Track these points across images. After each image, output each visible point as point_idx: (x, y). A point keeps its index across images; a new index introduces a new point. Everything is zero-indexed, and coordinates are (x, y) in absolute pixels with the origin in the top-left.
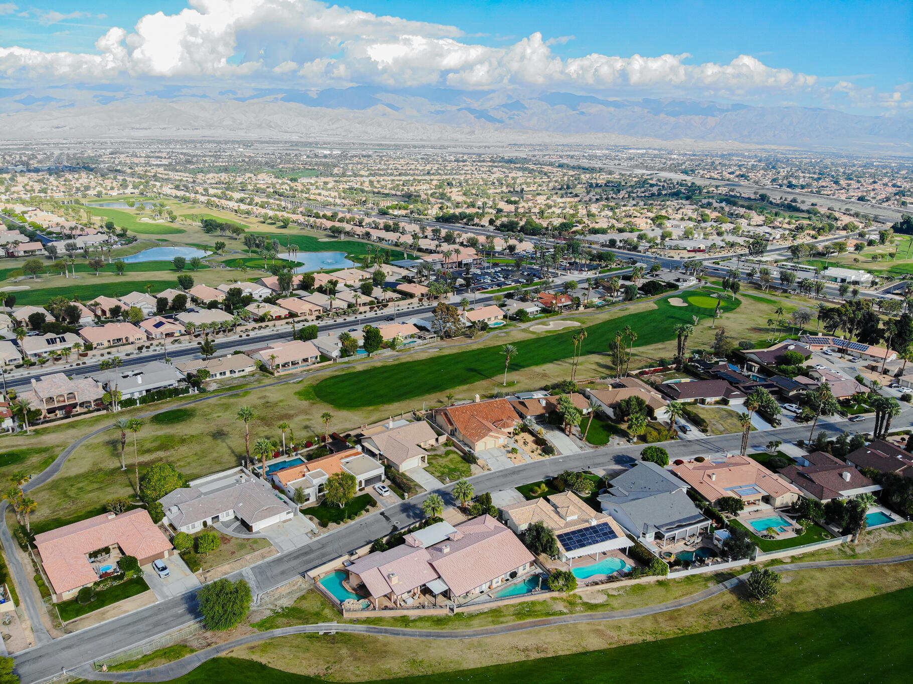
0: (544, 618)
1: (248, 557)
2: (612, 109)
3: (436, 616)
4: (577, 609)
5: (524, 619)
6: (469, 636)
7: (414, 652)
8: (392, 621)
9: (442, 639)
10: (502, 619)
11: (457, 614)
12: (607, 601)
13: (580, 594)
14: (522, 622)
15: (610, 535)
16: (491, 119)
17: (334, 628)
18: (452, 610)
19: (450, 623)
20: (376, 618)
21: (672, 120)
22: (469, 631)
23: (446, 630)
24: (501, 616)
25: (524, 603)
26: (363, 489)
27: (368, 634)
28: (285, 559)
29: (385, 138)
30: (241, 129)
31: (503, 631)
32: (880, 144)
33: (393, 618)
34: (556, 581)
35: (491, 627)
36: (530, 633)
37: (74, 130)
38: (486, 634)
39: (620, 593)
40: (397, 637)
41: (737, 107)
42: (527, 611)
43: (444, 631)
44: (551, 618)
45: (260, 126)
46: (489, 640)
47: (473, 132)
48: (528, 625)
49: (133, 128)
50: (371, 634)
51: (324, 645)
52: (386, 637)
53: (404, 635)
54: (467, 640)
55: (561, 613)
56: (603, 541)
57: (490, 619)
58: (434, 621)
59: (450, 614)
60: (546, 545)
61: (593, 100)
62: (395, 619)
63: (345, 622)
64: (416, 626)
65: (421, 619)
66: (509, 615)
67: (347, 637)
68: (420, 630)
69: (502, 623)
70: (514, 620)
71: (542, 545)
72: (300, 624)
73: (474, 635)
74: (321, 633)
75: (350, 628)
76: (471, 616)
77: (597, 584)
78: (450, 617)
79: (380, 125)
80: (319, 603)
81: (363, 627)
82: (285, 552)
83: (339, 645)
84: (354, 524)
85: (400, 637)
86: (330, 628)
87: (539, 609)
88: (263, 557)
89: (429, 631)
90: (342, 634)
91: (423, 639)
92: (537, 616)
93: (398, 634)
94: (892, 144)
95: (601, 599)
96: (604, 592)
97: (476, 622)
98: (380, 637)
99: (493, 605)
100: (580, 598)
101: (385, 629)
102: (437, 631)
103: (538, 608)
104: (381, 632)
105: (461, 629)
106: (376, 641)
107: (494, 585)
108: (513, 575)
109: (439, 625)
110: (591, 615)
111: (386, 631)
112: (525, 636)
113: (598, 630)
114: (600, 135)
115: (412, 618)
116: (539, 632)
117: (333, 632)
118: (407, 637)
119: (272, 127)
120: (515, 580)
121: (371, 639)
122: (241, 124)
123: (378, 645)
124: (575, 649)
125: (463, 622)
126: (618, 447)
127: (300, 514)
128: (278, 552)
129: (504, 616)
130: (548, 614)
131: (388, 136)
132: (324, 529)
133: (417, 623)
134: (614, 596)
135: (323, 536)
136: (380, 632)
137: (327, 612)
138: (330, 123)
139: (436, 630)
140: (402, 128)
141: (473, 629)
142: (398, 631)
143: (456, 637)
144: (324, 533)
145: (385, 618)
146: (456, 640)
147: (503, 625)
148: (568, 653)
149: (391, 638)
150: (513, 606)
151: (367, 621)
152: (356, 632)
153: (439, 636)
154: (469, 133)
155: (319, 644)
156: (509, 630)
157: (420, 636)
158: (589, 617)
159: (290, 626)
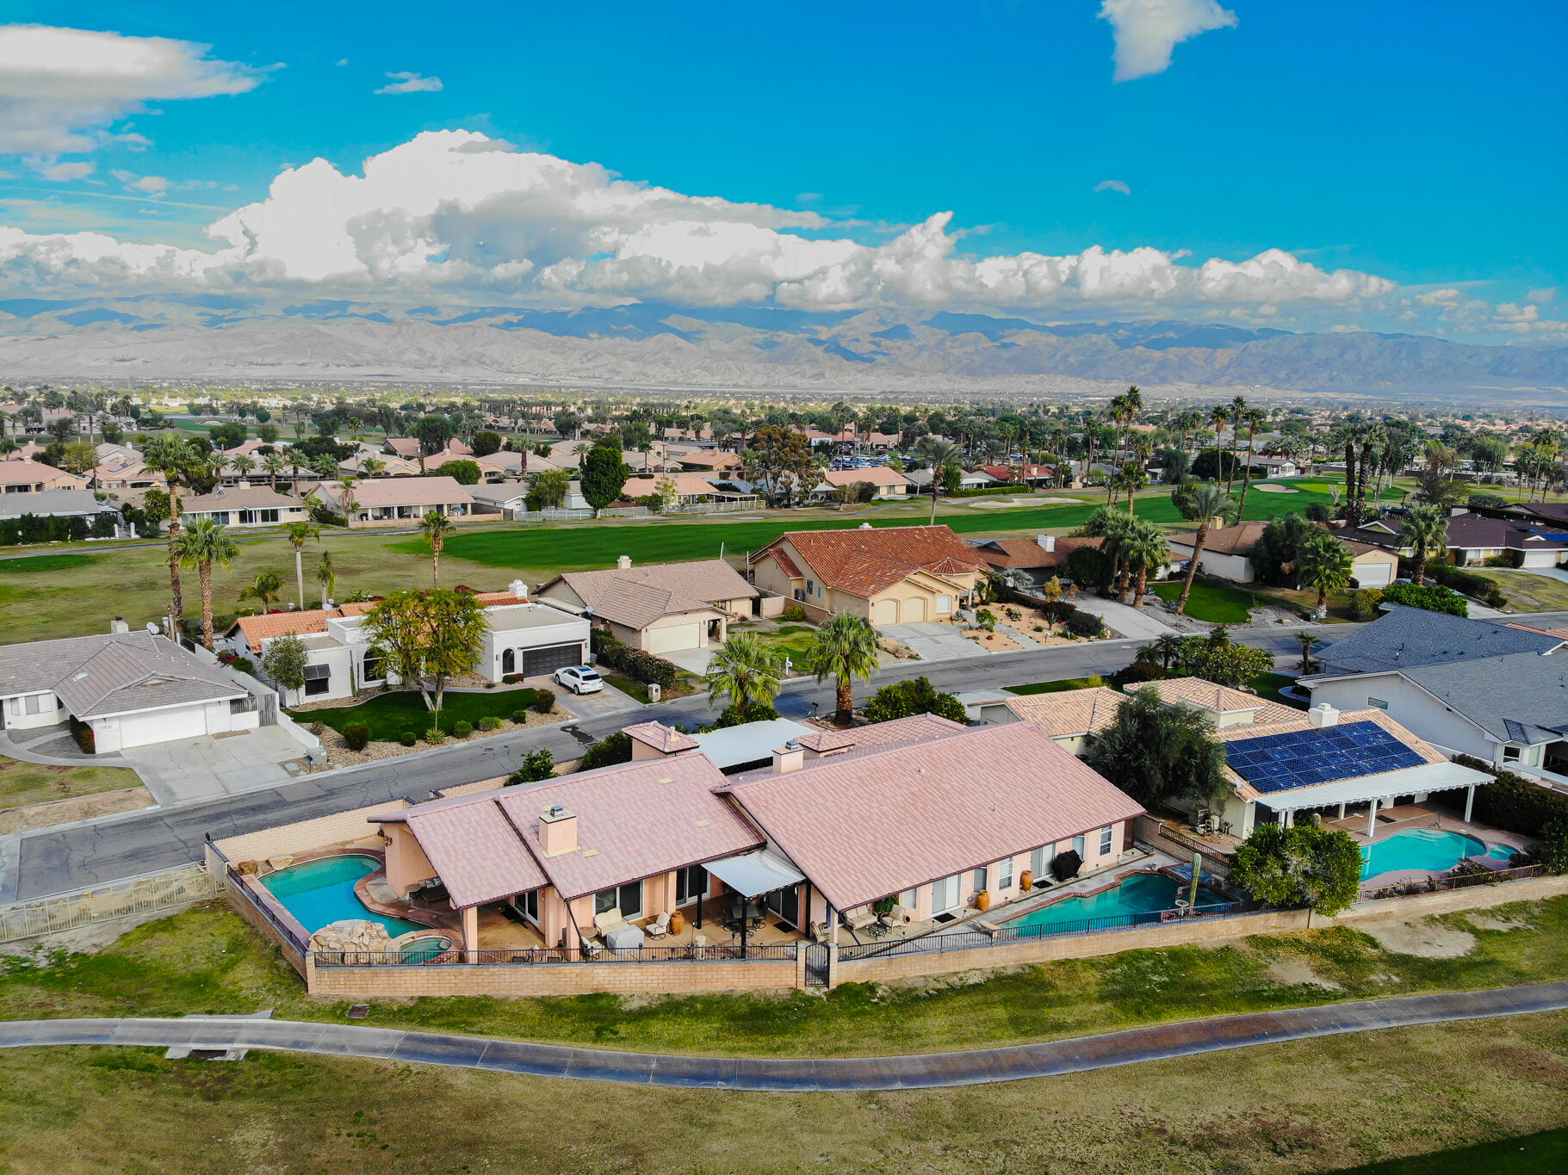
0: (1247, 1013)
1: (31, 811)
2: (1053, 339)
3: (746, 997)
4: (1378, 977)
5: (1157, 1015)
6: (907, 1079)
7: (624, 1149)
8: (534, 1013)
9: (775, 1091)
10: (1053, 1014)
11: (844, 989)
12: (1480, 951)
13: (1365, 928)
14: (1151, 1025)
15: (1395, 755)
16: (850, 356)
17: (245, 1034)
18: (823, 974)
19: (813, 1024)
20: (461, 1000)
21: (1157, 355)
22: (911, 1059)
23: (794, 1054)
24: (1050, 1003)
25: (1136, 956)
26: (519, 678)
27: (402, 1062)
28: (168, 821)
29: (675, 383)
30: (435, 367)
31: (1069, 1061)
32: (1514, 389)
33: (542, 1001)
34: (1271, 860)
35: (1010, 1045)
36: (1200, 1068)
37: (149, 365)
38: (991, 1071)
39: (1515, 923)
40: (549, 1078)
41: (1267, 333)
42: (1163, 986)
43: (782, 1058)
44: (1275, 1011)
45: (465, 362)
46: (1012, 1097)
47: (822, 375)
48: (1184, 1039)
49: (250, 364)
50: (416, 1065)
51: (164, 1101)
52: (492, 1079)
53: (585, 1069)
54: (899, 1097)
55: (1313, 995)
56: (1377, 769)
57: (1000, 1013)
58: (733, 1018)
59: (810, 991)
60: (1181, 765)
61: (1023, 325)
62: (552, 1009)
63: (310, 1015)
64: (647, 1038)
65: (673, 1007)
66: (1084, 998)
67: (292, 1074)
68: (663, 1053)
69: (1058, 1027)
70: (1111, 1019)
71: (1165, 768)
72: (96, 1011)
73: (933, 1077)
74: (177, 1052)
75: (323, 1039)
76: (910, 1000)
77: (1412, 891)
78: (810, 1000)
79: (666, 364)
80: (224, 942)
81: (394, 1034)
82: (178, 805)
83: (241, 1106)
84: (462, 749)
85: (567, 1082)
86: (227, 1033)
87: (1213, 977)
88: (87, 813)
89: (711, 1056)
90: (274, 1061)
91: (681, 1089)
92: (1212, 1004)
93: (554, 1068)
94: (1534, 389)
95: (1455, 946)
96: (1456, 921)
97: (935, 1022)
98: (462, 1077)
99: (1008, 958)
100: (1372, 942)
101: (496, 1047)
102: (745, 1057)
103: (1207, 973)
104: (473, 1059)
105: (868, 1054)
106: (438, 1090)
107: (995, 896)
108: (1066, 866)
109: (761, 1031)
110: (1443, 1000)
111: (497, 1056)
112: (1185, 1081)
113: (1505, 1052)
114: (1035, 378)
115: (635, 1004)
116: (1243, 1064)
117: (236, 1050)
118: (597, 1082)
119: (485, 363)
120: (1072, 886)
121: (409, 1085)
122: (433, 358)
123: (442, 1110)
124: (1447, 1129)
125: (875, 1025)
126: (1279, 627)
127: (284, 720)
128: (154, 802)
129: (1063, 1001)
130: (1257, 997)
131: (680, 380)
132: (356, 755)
133: (655, 1026)
134: (1499, 933)
135: (339, 770)
136: (469, 1055)
137: (247, 976)
138: (585, 359)
139: (749, 1053)
140: (705, 369)
141: (928, 1054)
142: (558, 1054)
143: (845, 1082)
144: (349, 763)
145: (503, 1001)
146: (847, 1096)
147: (1063, 1038)
148: (1424, 1148)
149: (514, 1084)
150: (1091, 963)
151: (421, 1011)
152: (349, 1054)
153: (758, 1077)
154: (815, 376)
155: (142, 1095)
156: (1099, 1058)
157: (664, 1076)
158: (1437, 1008)
159: (45, 1016)
